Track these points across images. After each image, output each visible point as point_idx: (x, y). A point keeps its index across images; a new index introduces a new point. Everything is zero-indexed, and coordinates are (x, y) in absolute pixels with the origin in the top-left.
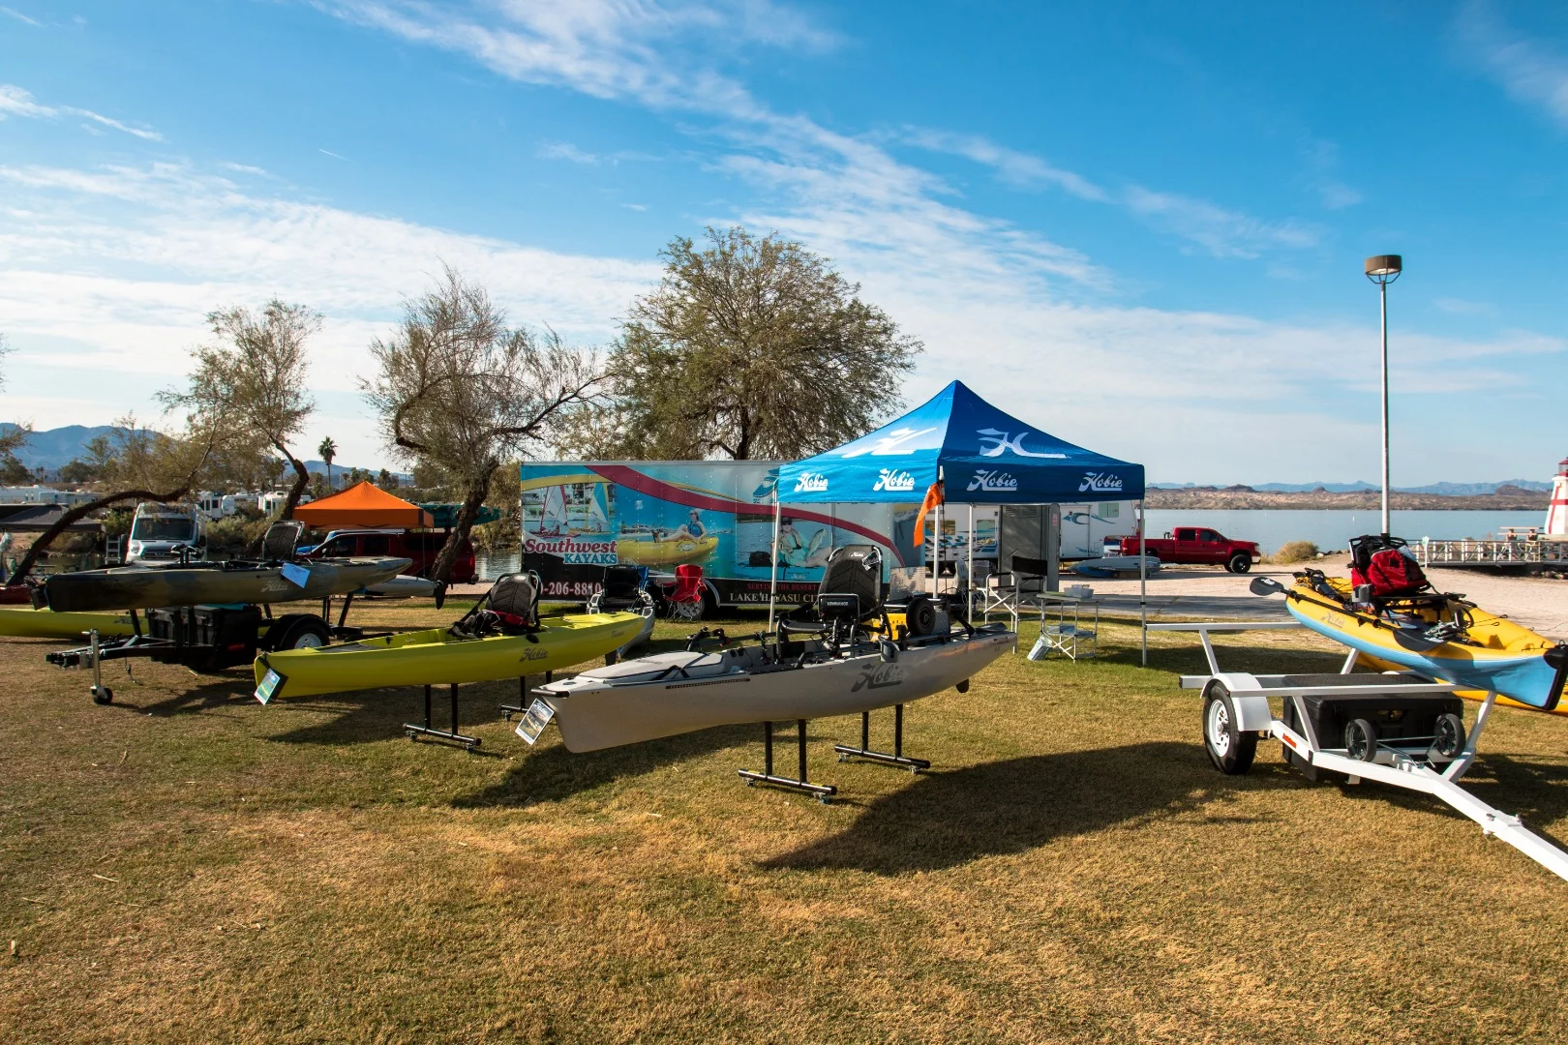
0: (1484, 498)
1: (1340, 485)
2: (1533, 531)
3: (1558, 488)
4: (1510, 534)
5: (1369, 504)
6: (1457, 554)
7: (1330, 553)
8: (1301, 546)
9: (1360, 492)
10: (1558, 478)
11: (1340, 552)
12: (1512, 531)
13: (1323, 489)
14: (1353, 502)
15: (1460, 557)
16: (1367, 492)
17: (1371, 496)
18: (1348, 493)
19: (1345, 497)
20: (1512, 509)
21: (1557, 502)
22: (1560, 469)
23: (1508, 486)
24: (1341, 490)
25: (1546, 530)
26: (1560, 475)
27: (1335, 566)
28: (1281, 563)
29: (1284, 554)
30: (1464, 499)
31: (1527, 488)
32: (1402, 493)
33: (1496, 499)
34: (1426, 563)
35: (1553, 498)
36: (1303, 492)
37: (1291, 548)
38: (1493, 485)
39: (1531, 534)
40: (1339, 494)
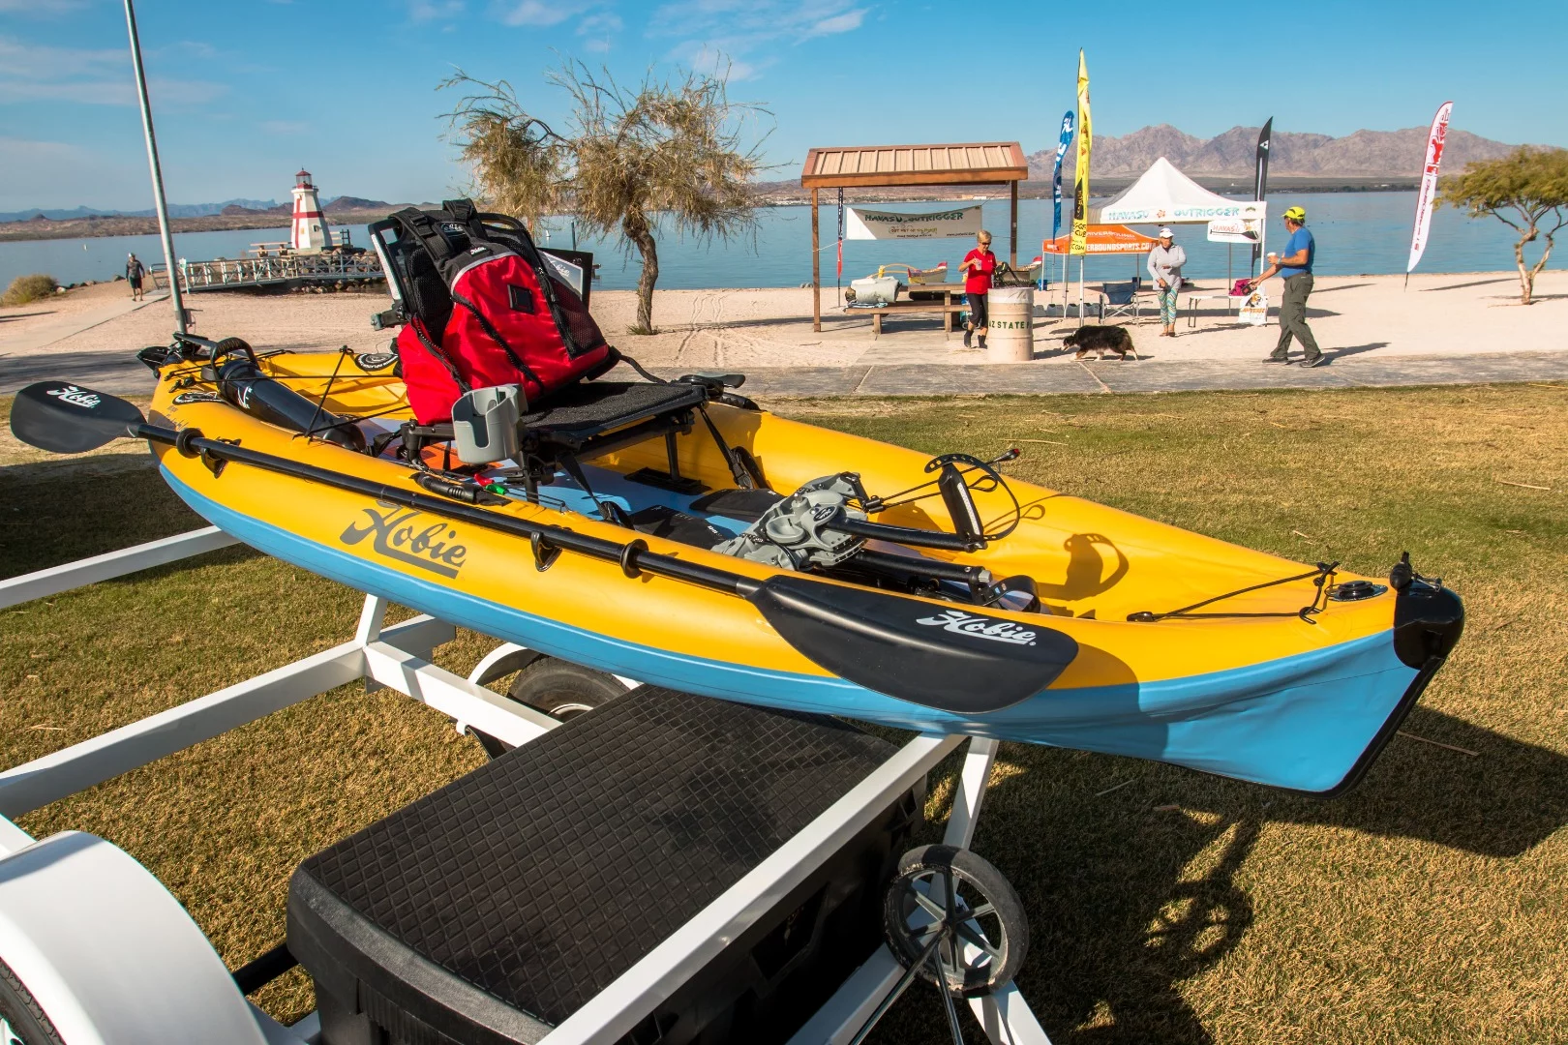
0: (212, 219)
1: (61, 212)
2: (282, 246)
3: (299, 201)
4: (261, 251)
5: (96, 231)
6: (217, 275)
7: (72, 286)
8: (35, 281)
9: (85, 219)
10: (297, 190)
11: (84, 285)
12: (263, 247)
13: (42, 217)
14: (78, 230)
15: (221, 278)
16: (93, 218)
17: (98, 221)
18: (71, 220)
19: (69, 225)
20: (239, 229)
21: (299, 215)
22: (298, 181)
23: (232, 206)
24: (63, 217)
25: (294, 245)
26: (299, 187)
27: (83, 301)
28: (14, 304)
29: (15, 292)
30: (192, 221)
31: (248, 207)
32: (130, 218)
33: (223, 219)
34: (187, 289)
35: (295, 211)
36: (20, 221)
37: (23, 284)
38: (217, 206)
39: (281, 250)
40: (62, 222)
